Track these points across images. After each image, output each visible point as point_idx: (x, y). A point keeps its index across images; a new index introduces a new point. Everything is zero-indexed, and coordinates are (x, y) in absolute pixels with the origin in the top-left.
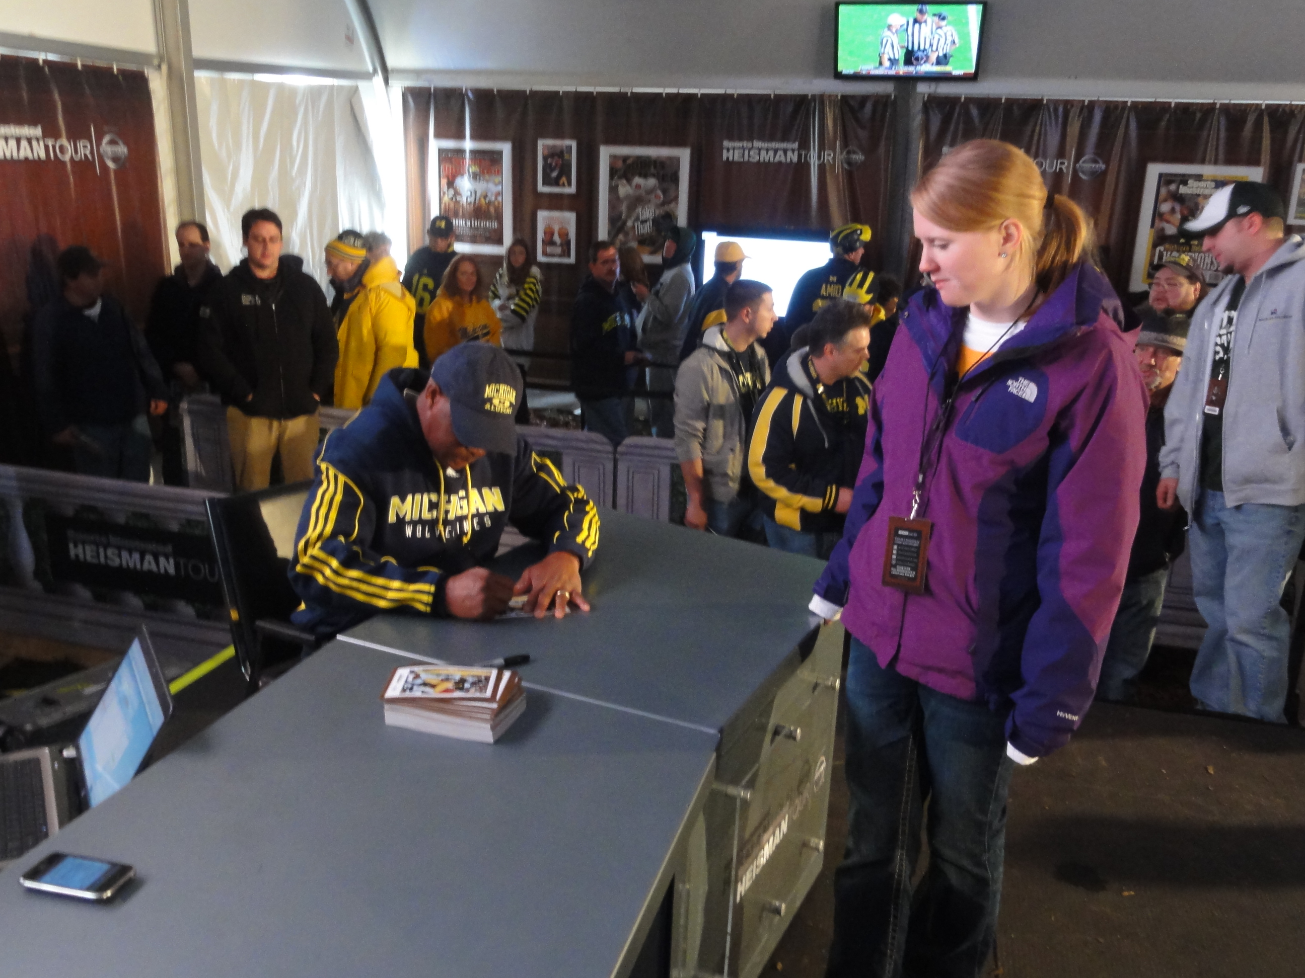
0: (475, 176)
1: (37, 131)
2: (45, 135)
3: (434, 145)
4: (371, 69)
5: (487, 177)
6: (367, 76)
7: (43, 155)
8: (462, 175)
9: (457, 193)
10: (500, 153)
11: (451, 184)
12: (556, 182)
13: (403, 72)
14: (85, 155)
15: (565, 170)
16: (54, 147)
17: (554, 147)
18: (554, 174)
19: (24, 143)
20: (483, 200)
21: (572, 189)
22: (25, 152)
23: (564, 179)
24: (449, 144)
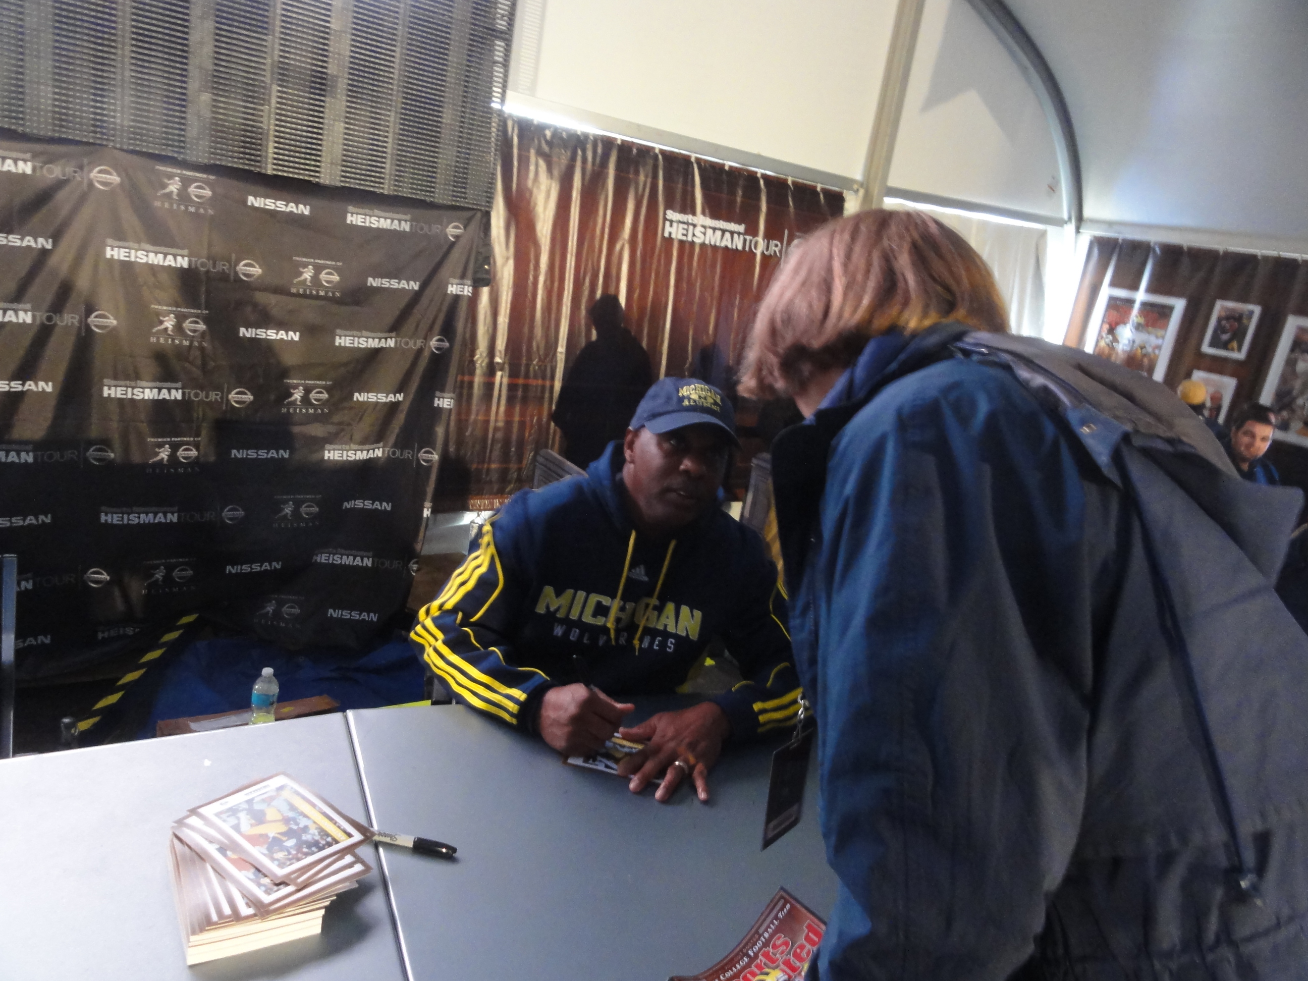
0: (1138, 327)
1: (741, 228)
2: (747, 232)
3: (1106, 292)
4: (1066, 217)
5: (1150, 329)
6: (1059, 223)
7: (740, 247)
8: (1125, 323)
9: (1115, 340)
10: (1171, 309)
11: (1111, 331)
12: (1225, 346)
13: (1095, 222)
14: (775, 252)
15: (1239, 335)
16: (751, 241)
17: (1233, 310)
18: (1225, 337)
19: (728, 235)
20: (1139, 351)
21: (1241, 355)
22: (726, 242)
23: (1235, 344)
24: (1121, 293)
